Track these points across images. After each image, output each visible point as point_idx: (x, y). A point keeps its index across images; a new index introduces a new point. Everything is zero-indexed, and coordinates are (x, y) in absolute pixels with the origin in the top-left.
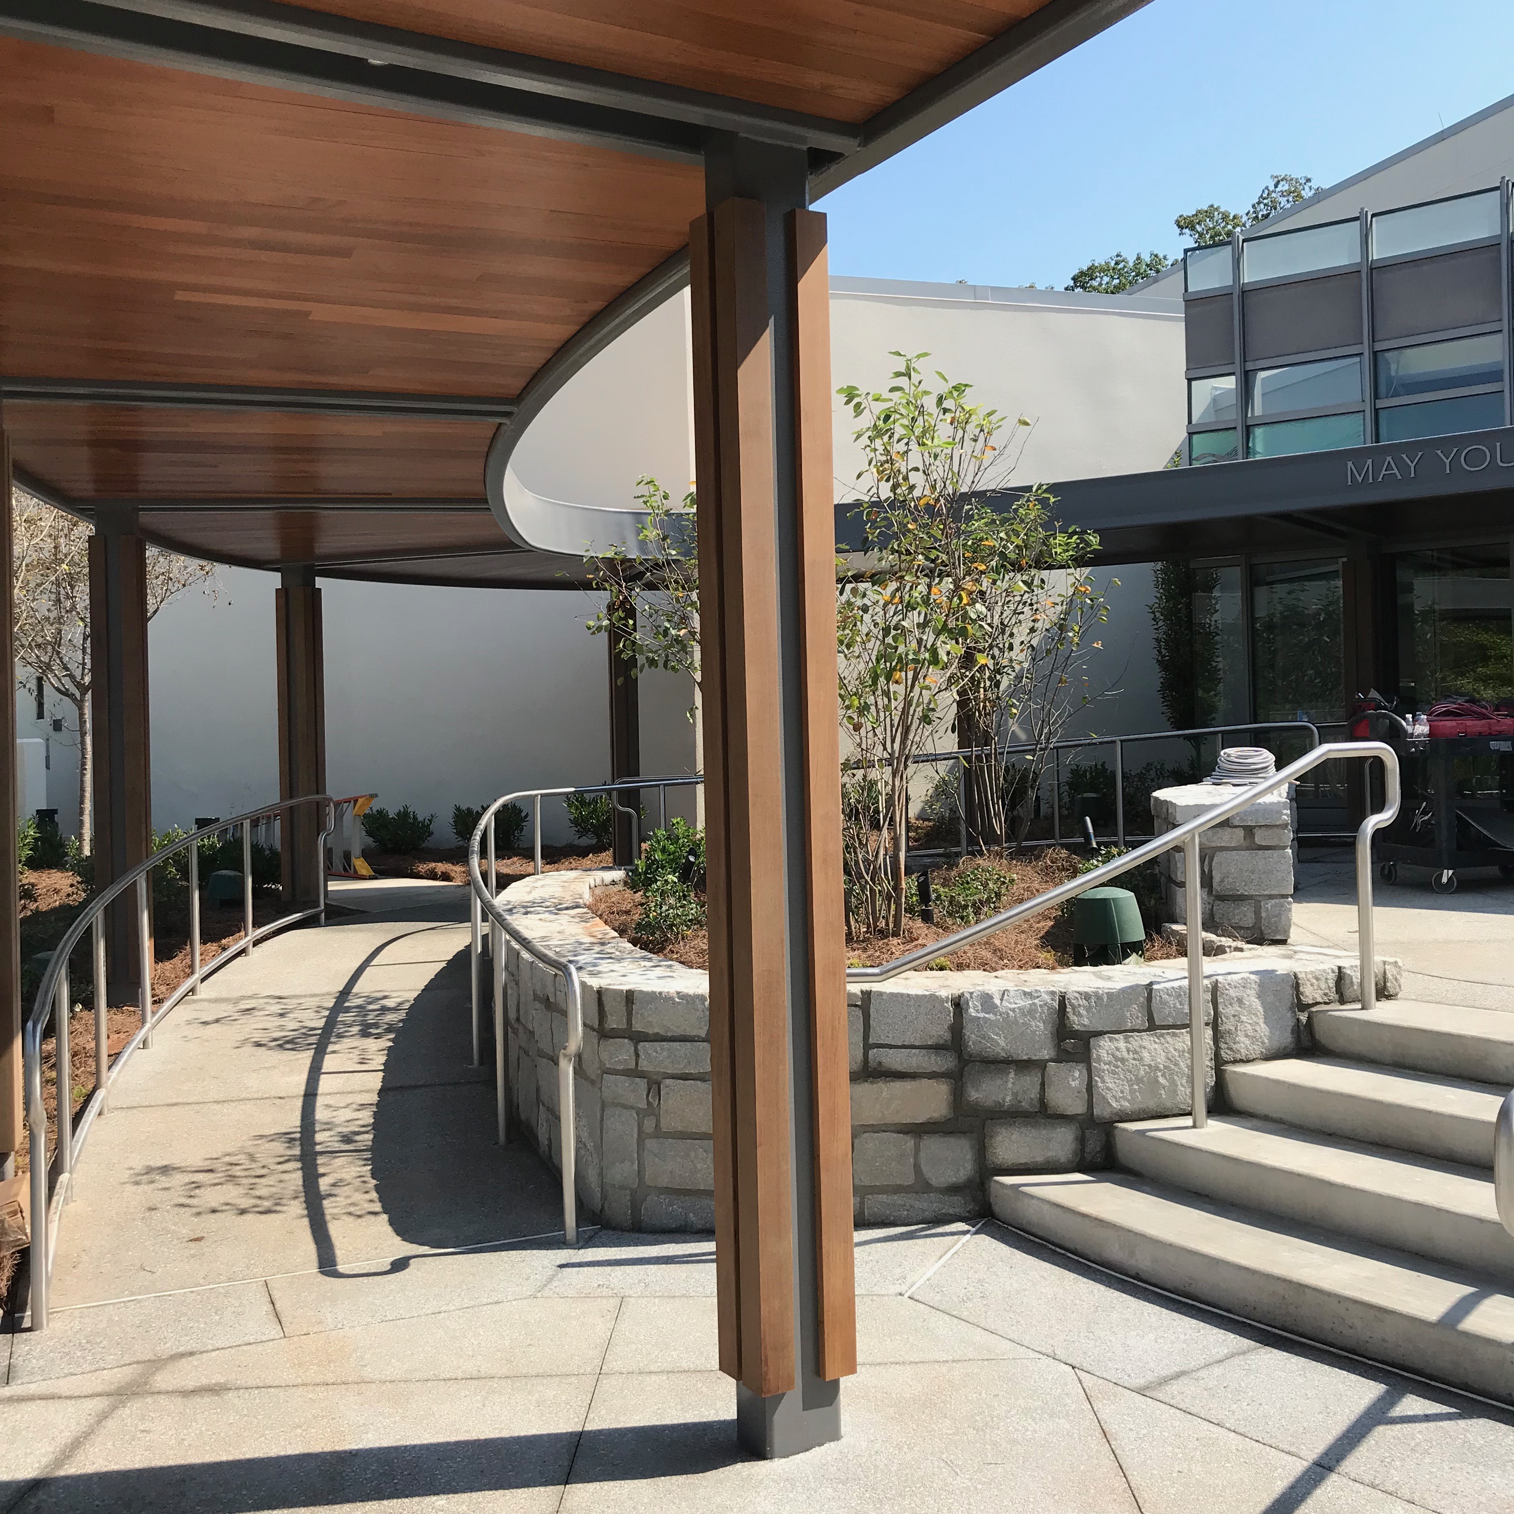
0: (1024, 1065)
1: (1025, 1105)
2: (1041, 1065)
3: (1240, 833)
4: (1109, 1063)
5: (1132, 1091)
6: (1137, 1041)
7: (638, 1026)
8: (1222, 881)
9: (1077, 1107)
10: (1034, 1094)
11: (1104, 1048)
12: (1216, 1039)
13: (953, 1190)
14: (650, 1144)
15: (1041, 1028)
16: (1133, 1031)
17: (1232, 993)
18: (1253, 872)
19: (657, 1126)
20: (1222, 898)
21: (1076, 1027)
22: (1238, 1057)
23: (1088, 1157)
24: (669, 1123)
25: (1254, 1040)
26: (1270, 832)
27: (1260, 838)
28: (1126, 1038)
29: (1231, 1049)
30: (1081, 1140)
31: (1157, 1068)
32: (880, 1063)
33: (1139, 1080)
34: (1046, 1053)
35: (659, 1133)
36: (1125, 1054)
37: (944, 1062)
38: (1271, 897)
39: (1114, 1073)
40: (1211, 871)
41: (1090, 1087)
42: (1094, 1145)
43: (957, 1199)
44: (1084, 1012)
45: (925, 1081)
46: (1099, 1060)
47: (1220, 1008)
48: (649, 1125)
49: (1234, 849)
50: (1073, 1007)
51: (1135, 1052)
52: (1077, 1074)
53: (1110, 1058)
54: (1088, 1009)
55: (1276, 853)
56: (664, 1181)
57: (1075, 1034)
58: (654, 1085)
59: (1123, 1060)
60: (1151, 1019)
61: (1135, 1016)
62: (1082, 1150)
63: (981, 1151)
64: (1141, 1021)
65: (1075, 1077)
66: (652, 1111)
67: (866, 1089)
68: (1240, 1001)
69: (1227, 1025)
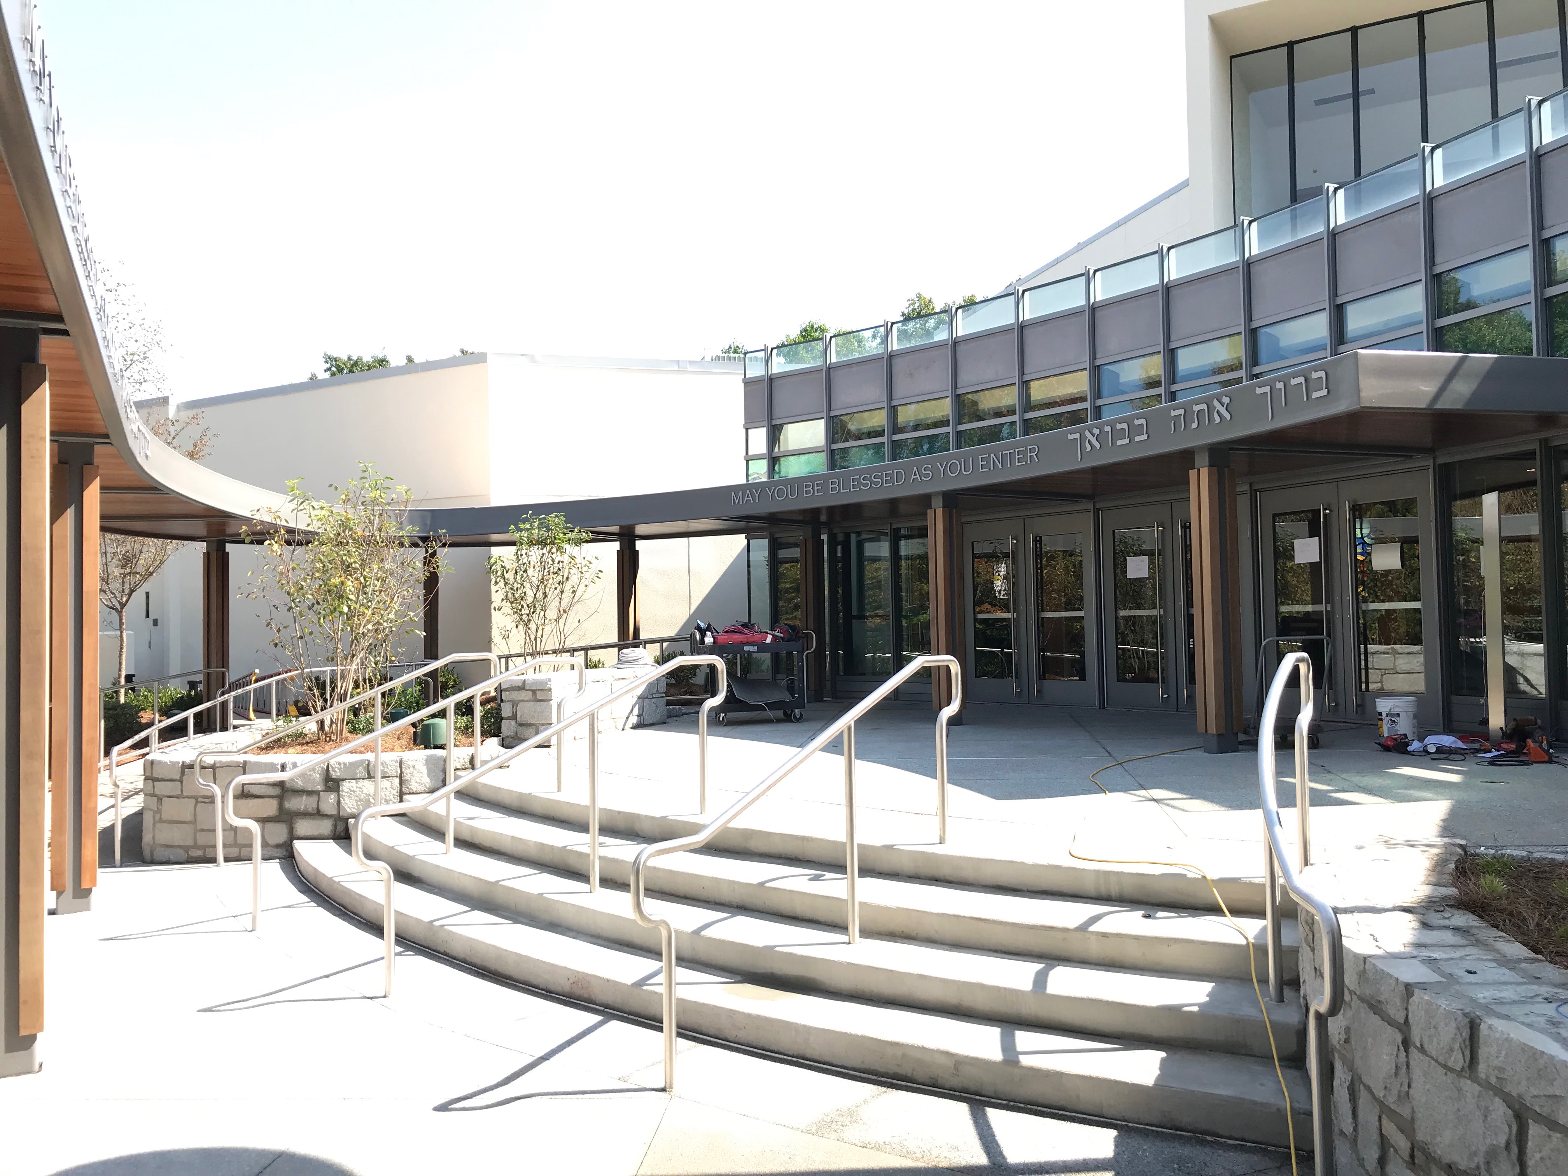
0: (310, 793)
1: (310, 810)
2: (317, 793)
3: (530, 693)
4: (348, 793)
5: (358, 805)
6: (361, 783)
7: (155, 775)
8: (521, 717)
9: (334, 812)
10: (315, 806)
11: (346, 786)
12: (401, 784)
13: (278, 846)
14: (158, 825)
15: (317, 777)
16: (360, 779)
17: (410, 763)
18: (535, 712)
19: (161, 818)
20: (521, 725)
21: (334, 777)
22: (411, 791)
23: (338, 834)
24: (165, 816)
25: (420, 784)
26: (543, 692)
27: (539, 696)
28: (357, 782)
29: (408, 788)
30: (335, 826)
31: (369, 795)
32: (249, 791)
33: (361, 800)
34: (319, 788)
35: (161, 821)
36: (355, 789)
37: (276, 791)
38: (543, 725)
39: (349, 797)
40: (516, 711)
41: (339, 803)
42: (340, 828)
43: (279, 850)
44: (338, 771)
45: (267, 799)
46: (343, 791)
47: (403, 770)
48: (157, 817)
49: (527, 701)
50: (333, 768)
51: (360, 788)
52: (333, 797)
53: (348, 790)
54: (340, 769)
55: (545, 703)
56: (162, 842)
57: (333, 780)
58: (160, 800)
59: (354, 791)
60: (369, 773)
61: (361, 772)
62: (335, 831)
63: (291, 830)
64: (364, 774)
65: (332, 798)
66: (159, 811)
67: (242, 802)
68: (414, 767)
69: (407, 777)
